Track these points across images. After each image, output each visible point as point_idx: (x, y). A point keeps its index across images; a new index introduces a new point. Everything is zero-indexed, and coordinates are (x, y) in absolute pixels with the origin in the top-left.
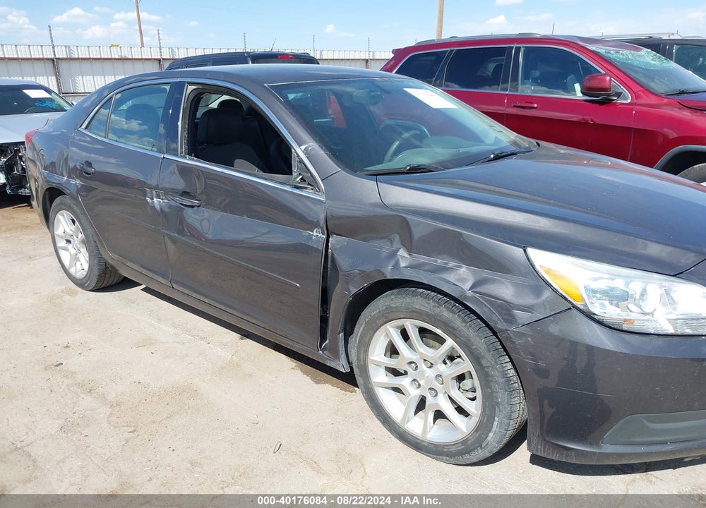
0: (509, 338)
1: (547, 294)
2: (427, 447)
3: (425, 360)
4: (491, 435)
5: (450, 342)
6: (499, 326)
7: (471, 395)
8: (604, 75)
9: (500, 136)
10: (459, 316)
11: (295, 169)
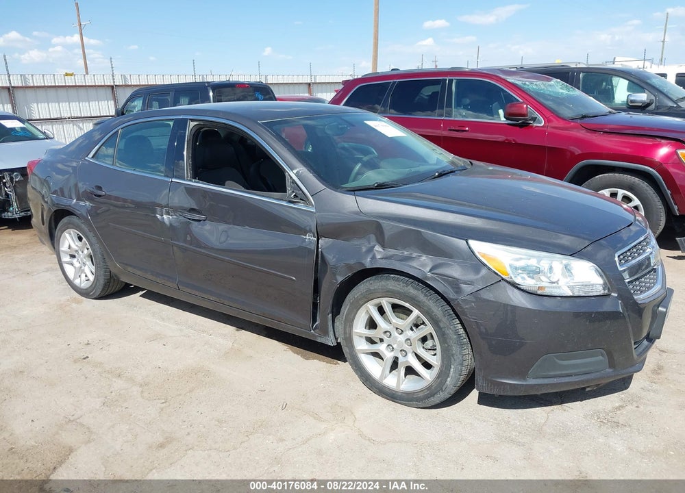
0: (458, 304)
1: (484, 271)
2: (401, 396)
3: (397, 329)
4: (449, 379)
5: (416, 312)
6: (451, 297)
7: (433, 352)
8: (522, 103)
9: (441, 157)
10: (422, 292)
11: (288, 188)
